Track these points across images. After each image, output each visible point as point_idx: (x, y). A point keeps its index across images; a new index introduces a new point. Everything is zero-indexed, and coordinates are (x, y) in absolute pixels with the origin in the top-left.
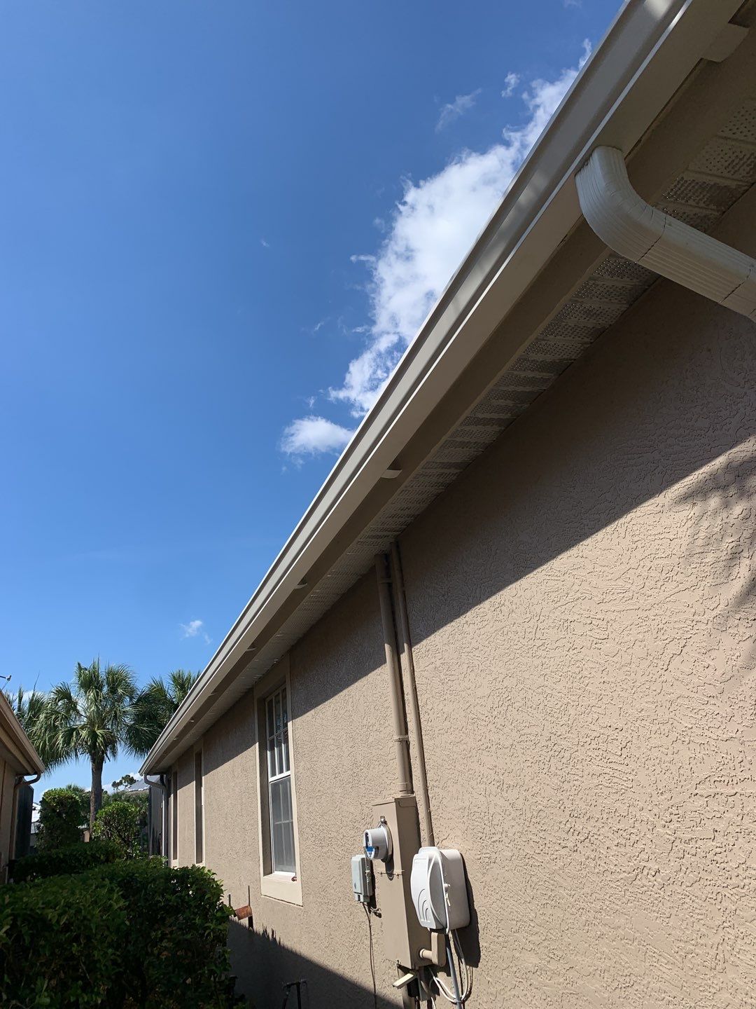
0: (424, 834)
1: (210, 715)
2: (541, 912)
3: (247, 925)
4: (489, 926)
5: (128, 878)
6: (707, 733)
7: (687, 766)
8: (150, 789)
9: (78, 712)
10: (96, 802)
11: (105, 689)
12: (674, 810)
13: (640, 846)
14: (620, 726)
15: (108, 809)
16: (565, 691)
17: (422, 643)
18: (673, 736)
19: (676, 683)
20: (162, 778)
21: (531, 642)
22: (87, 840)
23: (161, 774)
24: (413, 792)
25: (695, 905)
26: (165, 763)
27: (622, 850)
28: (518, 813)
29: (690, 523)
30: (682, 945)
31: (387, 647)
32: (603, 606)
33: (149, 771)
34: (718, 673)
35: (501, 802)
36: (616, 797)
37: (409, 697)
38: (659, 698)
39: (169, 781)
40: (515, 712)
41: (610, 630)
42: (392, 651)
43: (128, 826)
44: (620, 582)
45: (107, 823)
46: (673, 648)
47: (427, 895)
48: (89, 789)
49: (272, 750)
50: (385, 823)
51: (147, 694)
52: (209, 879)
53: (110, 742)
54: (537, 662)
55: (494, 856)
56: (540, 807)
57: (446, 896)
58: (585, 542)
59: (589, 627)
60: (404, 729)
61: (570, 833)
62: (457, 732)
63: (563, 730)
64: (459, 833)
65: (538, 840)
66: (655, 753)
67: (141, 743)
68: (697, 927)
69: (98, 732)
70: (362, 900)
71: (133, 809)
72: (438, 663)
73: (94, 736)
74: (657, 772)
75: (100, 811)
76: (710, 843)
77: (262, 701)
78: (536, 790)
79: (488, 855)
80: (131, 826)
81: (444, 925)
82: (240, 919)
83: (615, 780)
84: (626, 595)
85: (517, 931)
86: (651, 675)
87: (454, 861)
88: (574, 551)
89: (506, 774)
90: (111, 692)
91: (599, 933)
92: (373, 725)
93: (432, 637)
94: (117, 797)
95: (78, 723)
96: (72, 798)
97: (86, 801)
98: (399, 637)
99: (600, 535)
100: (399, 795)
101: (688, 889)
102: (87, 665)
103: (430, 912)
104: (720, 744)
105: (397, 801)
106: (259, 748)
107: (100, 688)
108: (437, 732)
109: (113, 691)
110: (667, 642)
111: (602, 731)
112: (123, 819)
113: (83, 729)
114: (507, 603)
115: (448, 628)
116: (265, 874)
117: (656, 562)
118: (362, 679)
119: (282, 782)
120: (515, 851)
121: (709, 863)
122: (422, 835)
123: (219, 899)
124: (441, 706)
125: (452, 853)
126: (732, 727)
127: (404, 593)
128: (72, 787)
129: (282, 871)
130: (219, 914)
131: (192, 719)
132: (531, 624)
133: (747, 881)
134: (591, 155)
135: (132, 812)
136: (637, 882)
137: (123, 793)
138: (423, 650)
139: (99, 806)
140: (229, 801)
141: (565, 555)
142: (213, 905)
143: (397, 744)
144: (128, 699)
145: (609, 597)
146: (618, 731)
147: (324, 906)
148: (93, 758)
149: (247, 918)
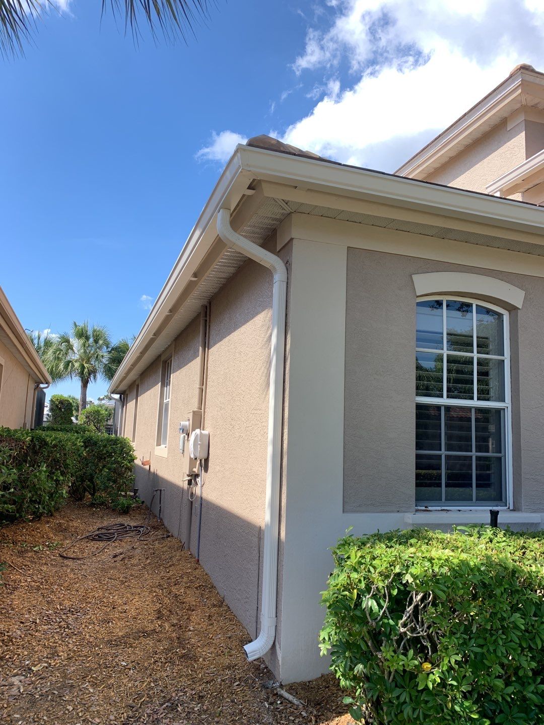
0: (202, 425)
3: (148, 469)
4: (212, 458)
8: (116, 403)
9: (74, 351)
10: (83, 404)
11: (91, 340)
14: (244, 390)
17: (212, 348)
20: (120, 396)
23: (120, 393)
24: (201, 409)
26: (121, 388)
28: (223, 418)
33: (114, 392)
36: (240, 413)
37: (205, 371)
39: (124, 398)
41: (247, 357)
42: (202, 350)
45: (87, 417)
50: (189, 420)
51: (117, 347)
53: (93, 372)
54: (234, 364)
55: (216, 433)
57: (199, 447)
59: (244, 355)
60: (202, 383)
62: (214, 387)
63: (234, 390)
64: (211, 426)
67: (110, 373)
69: (85, 365)
70: (182, 452)
71: (104, 412)
72: (214, 359)
73: (83, 367)
75: (84, 410)
77: (164, 362)
78: (227, 410)
81: (197, 457)
82: (144, 465)
85: (217, 459)
87: (205, 435)
89: (222, 404)
95: (73, 358)
96: (68, 401)
97: (77, 404)
100: (196, 410)
102: (81, 324)
103: (192, 452)
105: (194, 412)
106: (161, 385)
107: (87, 338)
108: (210, 386)
109: (96, 341)
112: (97, 417)
113: (76, 362)
114: (231, 340)
115: (218, 345)
116: (157, 446)
120: (220, 431)
124: (213, 376)
125: (205, 432)
129: (163, 444)
132: (234, 350)
134: (220, 210)
137: (104, 405)
138: (211, 352)
139: (84, 408)
140: (147, 411)
141: (244, 327)
143: (198, 389)
144: (106, 348)
146: (243, 392)
148: (82, 380)
149: (148, 466)
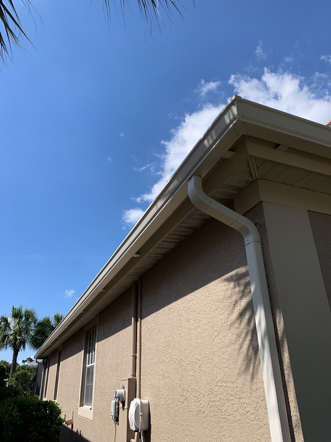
0: (138, 393)
1: (66, 336)
2: (170, 425)
3: (71, 428)
4: (154, 430)
5: (22, 404)
6: (222, 364)
7: (215, 375)
8: (38, 365)
9: (10, 328)
10: (13, 369)
11: (24, 319)
12: (210, 390)
13: (200, 402)
14: (199, 359)
15: (18, 373)
16: (186, 344)
17: (145, 319)
18: (213, 364)
19: (216, 346)
20: (44, 361)
21: (178, 324)
22: (7, 386)
23: (43, 358)
24: (136, 376)
25: (213, 424)
26: (46, 354)
27: (196, 403)
28: (168, 387)
29: (224, 291)
30: (208, 438)
31: (133, 318)
32: (199, 315)
33: (38, 357)
34: (227, 344)
35: (163, 383)
36: (196, 384)
37: (138, 339)
38: (211, 350)
39: (46, 363)
40: (170, 349)
41: (200, 324)
42: (134, 320)
43: (26, 381)
44: (204, 308)
45: (17, 379)
46: (216, 334)
47: (133, 417)
48: (11, 362)
49: (89, 353)
50: (124, 388)
51: (42, 322)
52: (56, 406)
53: (23, 343)
54: (179, 332)
55: (159, 403)
56: (174, 386)
57: (140, 418)
58: (196, 291)
59: (194, 322)
60: (135, 351)
61: (182, 396)
62: (152, 355)
63: (183, 358)
64: (149, 394)
65: (172, 398)
66: (208, 370)
67: (36, 344)
68: (213, 432)
69: (18, 338)
70: (113, 419)
71: (29, 374)
72: (149, 327)
73: (16, 339)
74: (208, 376)
75: (14, 373)
76: (219, 403)
77: (87, 332)
78: (173, 379)
79: (157, 403)
80: (27, 382)
81: (138, 429)
82: (68, 425)
83: (196, 378)
84: (205, 312)
85: (163, 433)
86: (209, 342)
87: (145, 405)
88: (193, 294)
89: (166, 373)
90: (26, 320)
91: (186, 433)
92: (125, 348)
93: (148, 317)
94: (23, 368)
95: (10, 333)
96: (3, 366)
97: (9, 368)
98: (138, 315)
99: (200, 290)
100: (130, 377)
101: (212, 418)
102: (17, 307)
103: (134, 423)
104: (225, 369)
105: (129, 379)
106: (84, 352)
107: (21, 318)
108: (146, 354)
109: (27, 319)
110: (214, 331)
111: (194, 360)
112: (24, 378)
113: (11, 336)
114: (172, 308)
115: (154, 315)
116: (80, 406)
117: (214, 303)
118: (124, 330)
119: (91, 368)
120: (165, 402)
121: (218, 409)
122: (137, 393)
123: (58, 416)
124: (148, 344)
125: (145, 401)
126: (228, 363)
127: (141, 299)
128: (4, 361)
129: (87, 405)
130: (58, 422)
131: (58, 337)
132: (179, 318)
133: (226, 416)
134: (192, 177)
135: (29, 375)
136: (199, 415)
137: (27, 365)
138: (145, 322)
139: (14, 371)
140: (70, 374)
141: (190, 294)
142: (56, 418)
143: (132, 357)
144: (33, 324)
145: (201, 312)
146: (198, 360)
147: (101, 421)
148: (14, 349)
149: (71, 425)
